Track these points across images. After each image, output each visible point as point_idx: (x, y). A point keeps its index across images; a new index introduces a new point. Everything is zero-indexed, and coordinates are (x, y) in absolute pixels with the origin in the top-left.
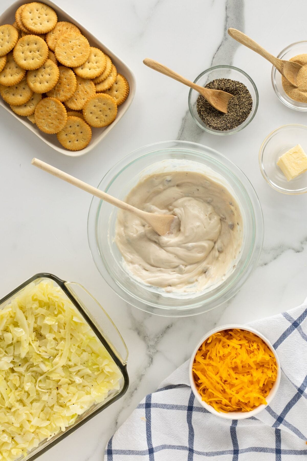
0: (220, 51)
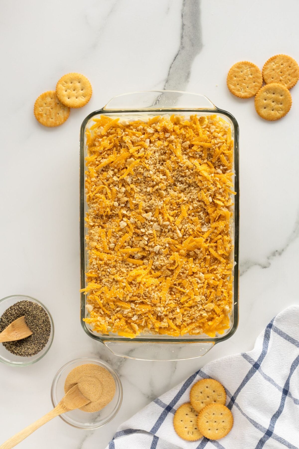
0: (177, 60)
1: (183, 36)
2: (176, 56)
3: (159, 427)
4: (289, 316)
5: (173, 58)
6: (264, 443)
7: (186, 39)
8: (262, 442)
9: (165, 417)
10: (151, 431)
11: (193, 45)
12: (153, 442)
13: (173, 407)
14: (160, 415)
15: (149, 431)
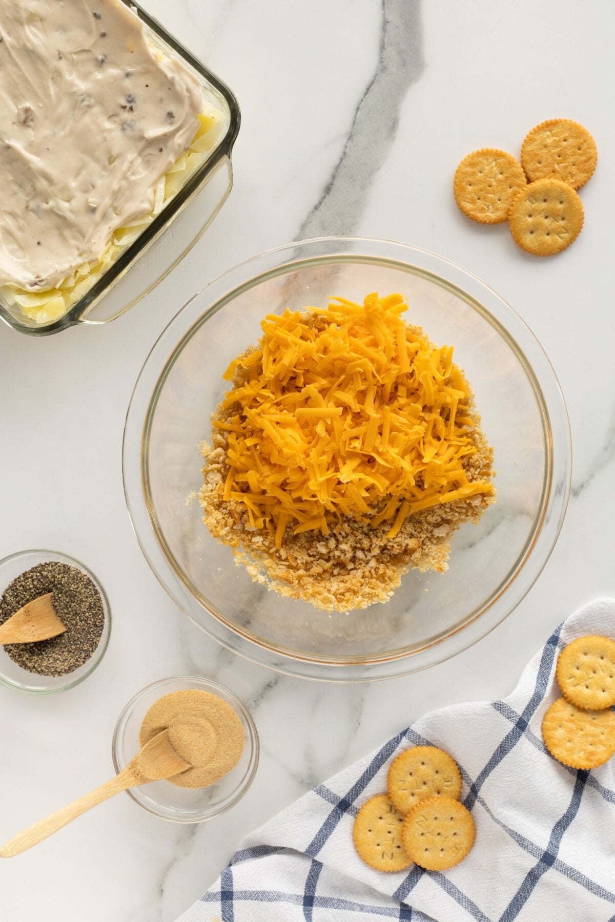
0: (370, 93)
1: (384, 44)
2: (370, 86)
3: (324, 843)
4: (592, 621)
5: (364, 89)
6: (538, 879)
7: (391, 52)
8: (533, 878)
9: (337, 822)
10: (308, 851)
11: (404, 63)
12: (310, 873)
13: (352, 802)
14: (326, 817)
15: (303, 849)
